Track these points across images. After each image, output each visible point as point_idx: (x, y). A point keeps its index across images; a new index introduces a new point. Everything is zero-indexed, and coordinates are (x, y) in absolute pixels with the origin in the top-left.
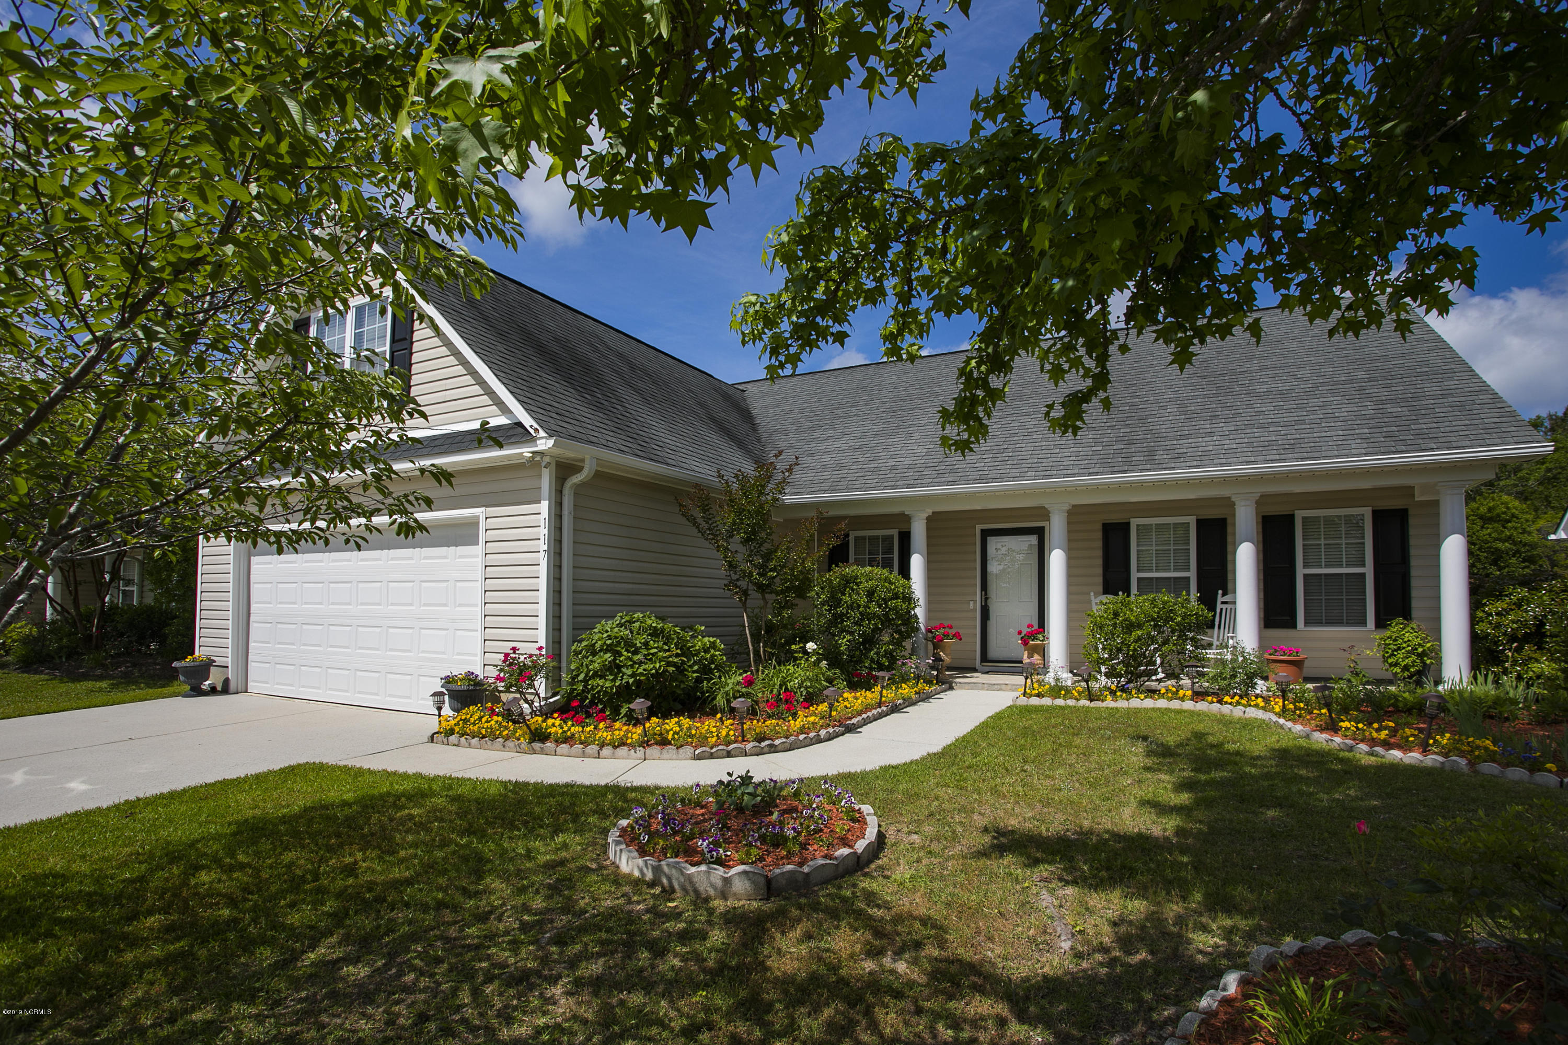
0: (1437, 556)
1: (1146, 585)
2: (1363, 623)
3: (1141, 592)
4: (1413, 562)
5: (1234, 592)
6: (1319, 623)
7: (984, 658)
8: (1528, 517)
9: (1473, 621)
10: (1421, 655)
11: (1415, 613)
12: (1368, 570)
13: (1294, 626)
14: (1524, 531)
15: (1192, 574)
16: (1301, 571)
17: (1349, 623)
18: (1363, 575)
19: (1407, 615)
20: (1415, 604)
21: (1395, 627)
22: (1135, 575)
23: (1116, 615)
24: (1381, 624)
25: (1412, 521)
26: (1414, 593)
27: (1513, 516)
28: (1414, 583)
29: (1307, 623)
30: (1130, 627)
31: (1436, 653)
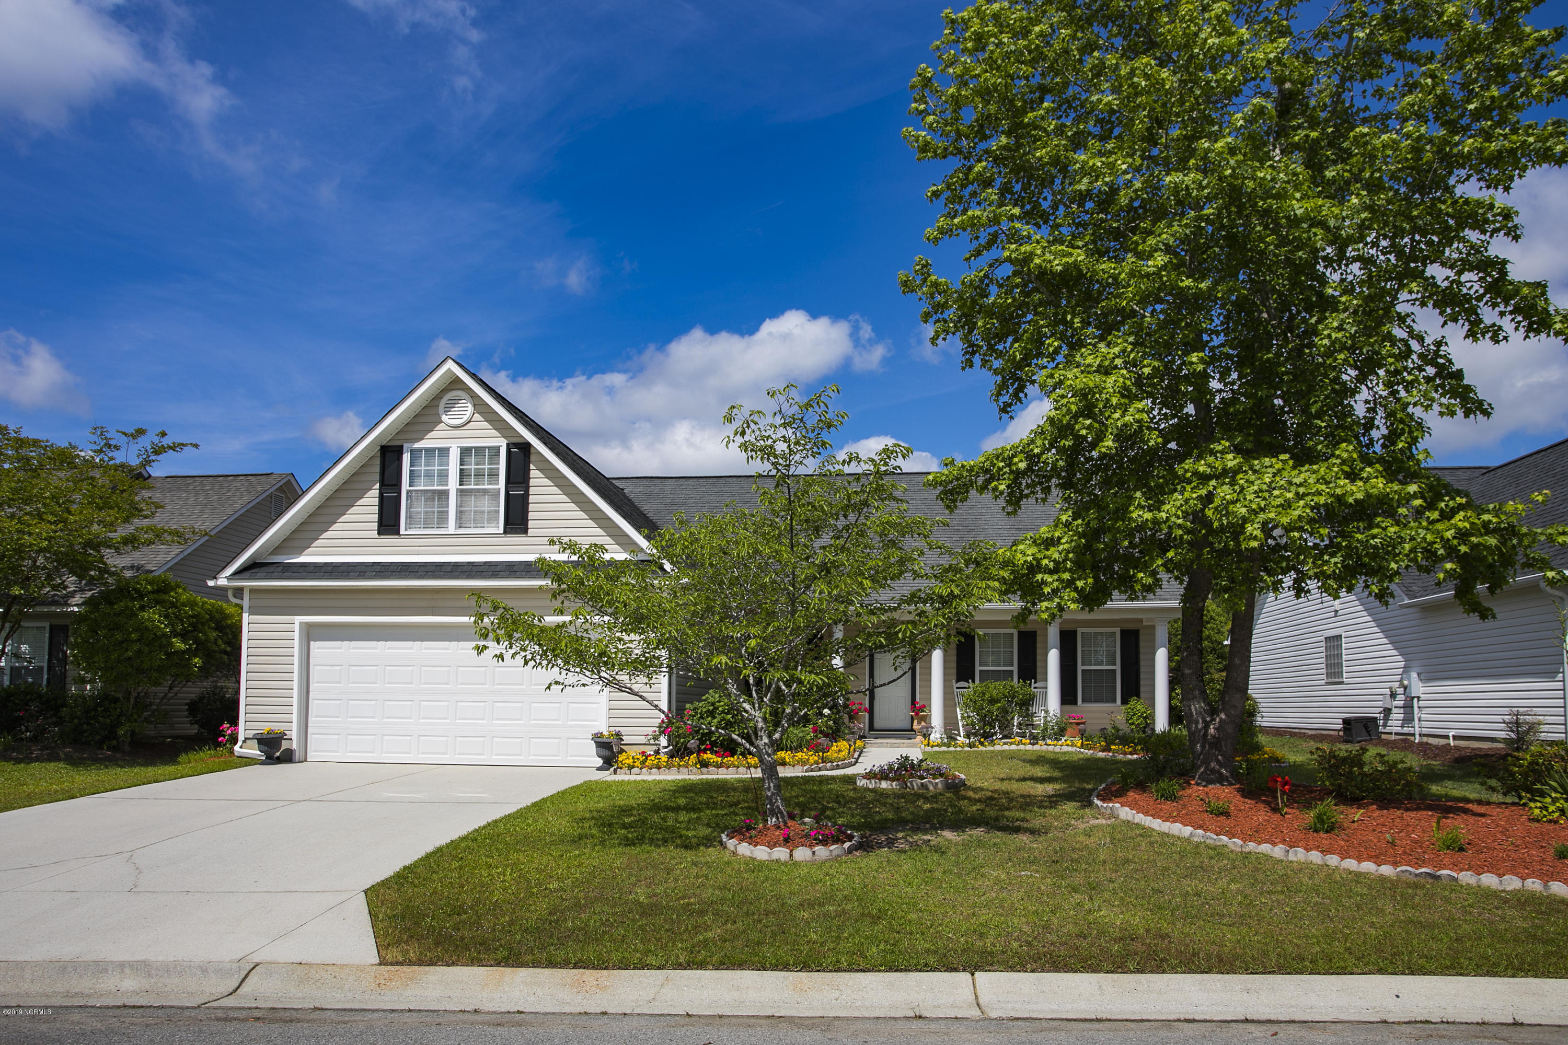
0: (1154, 660)
1: (985, 675)
2: (1114, 701)
3: (981, 680)
4: (1142, 663)
5: (1046, 680)
6: (1090, 701)
7: (871, 728)
8: (1222, 619)
9: (1171, 698)
10: (1145, 718)
11: (1142, 695)
12: (1118, 668)
13: (1076, 703)
14: (1219, 632)
15: (1015, 668)
16: (1080, 668)
17: (1107, 701)
18: (1115, 671)
19: (1138, 695)
20: (1142, 689)
21: (1133, 702)
22: (978, 668)
23: (984, 694)
24: (1125, 701)
25: (1142, 638)
26: (1142, 682)
27: (1212, 618)
28: (1142, 676)
29: (1084, 701)
30: (992, 701)
31: (1152, 717)
